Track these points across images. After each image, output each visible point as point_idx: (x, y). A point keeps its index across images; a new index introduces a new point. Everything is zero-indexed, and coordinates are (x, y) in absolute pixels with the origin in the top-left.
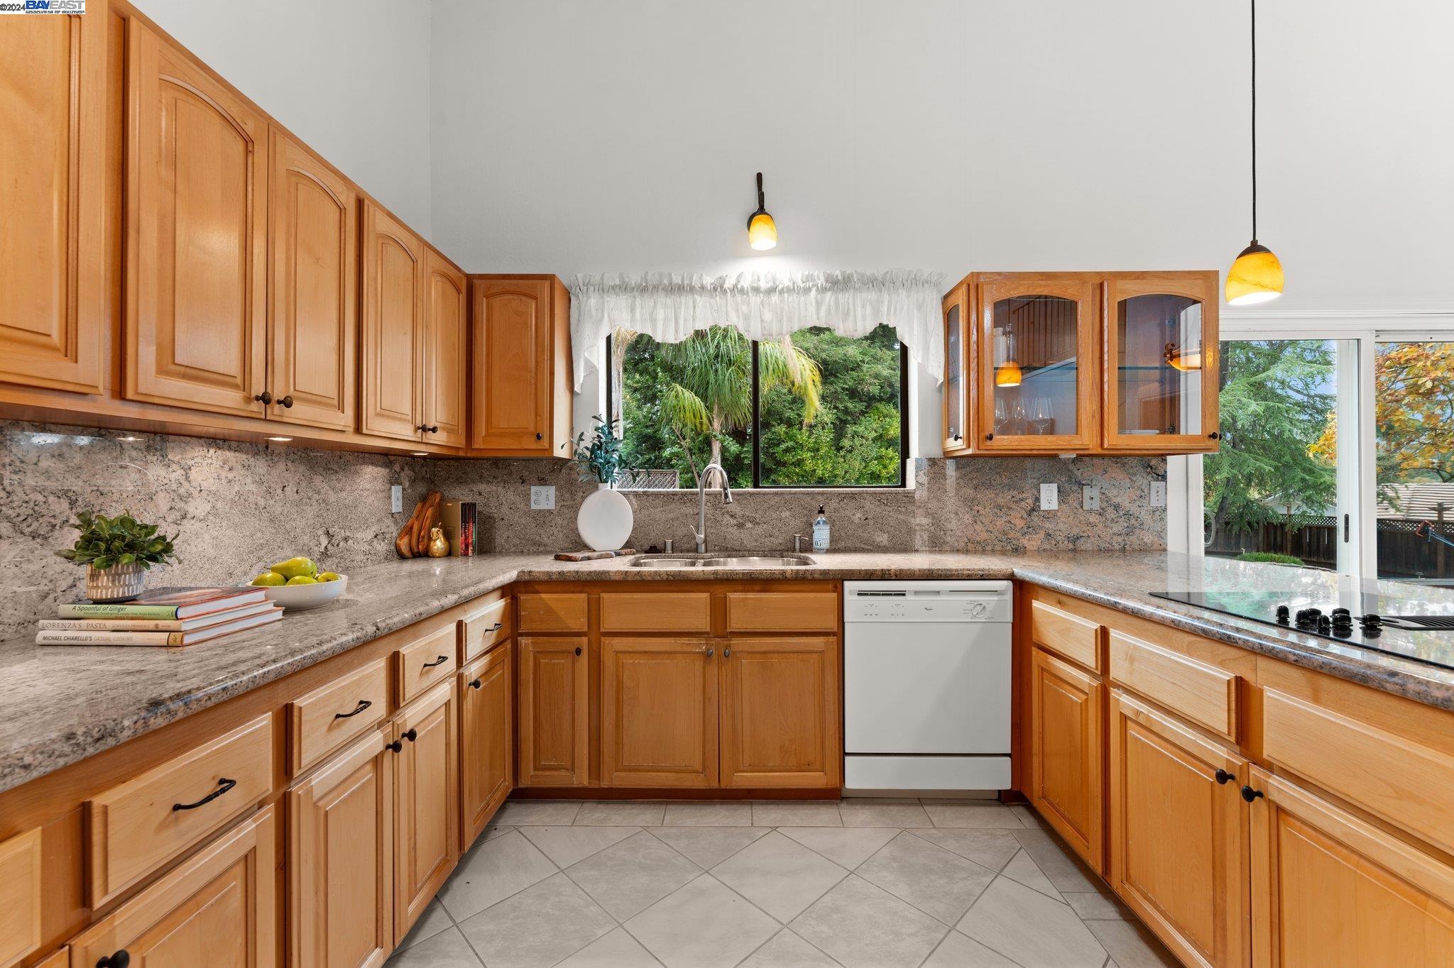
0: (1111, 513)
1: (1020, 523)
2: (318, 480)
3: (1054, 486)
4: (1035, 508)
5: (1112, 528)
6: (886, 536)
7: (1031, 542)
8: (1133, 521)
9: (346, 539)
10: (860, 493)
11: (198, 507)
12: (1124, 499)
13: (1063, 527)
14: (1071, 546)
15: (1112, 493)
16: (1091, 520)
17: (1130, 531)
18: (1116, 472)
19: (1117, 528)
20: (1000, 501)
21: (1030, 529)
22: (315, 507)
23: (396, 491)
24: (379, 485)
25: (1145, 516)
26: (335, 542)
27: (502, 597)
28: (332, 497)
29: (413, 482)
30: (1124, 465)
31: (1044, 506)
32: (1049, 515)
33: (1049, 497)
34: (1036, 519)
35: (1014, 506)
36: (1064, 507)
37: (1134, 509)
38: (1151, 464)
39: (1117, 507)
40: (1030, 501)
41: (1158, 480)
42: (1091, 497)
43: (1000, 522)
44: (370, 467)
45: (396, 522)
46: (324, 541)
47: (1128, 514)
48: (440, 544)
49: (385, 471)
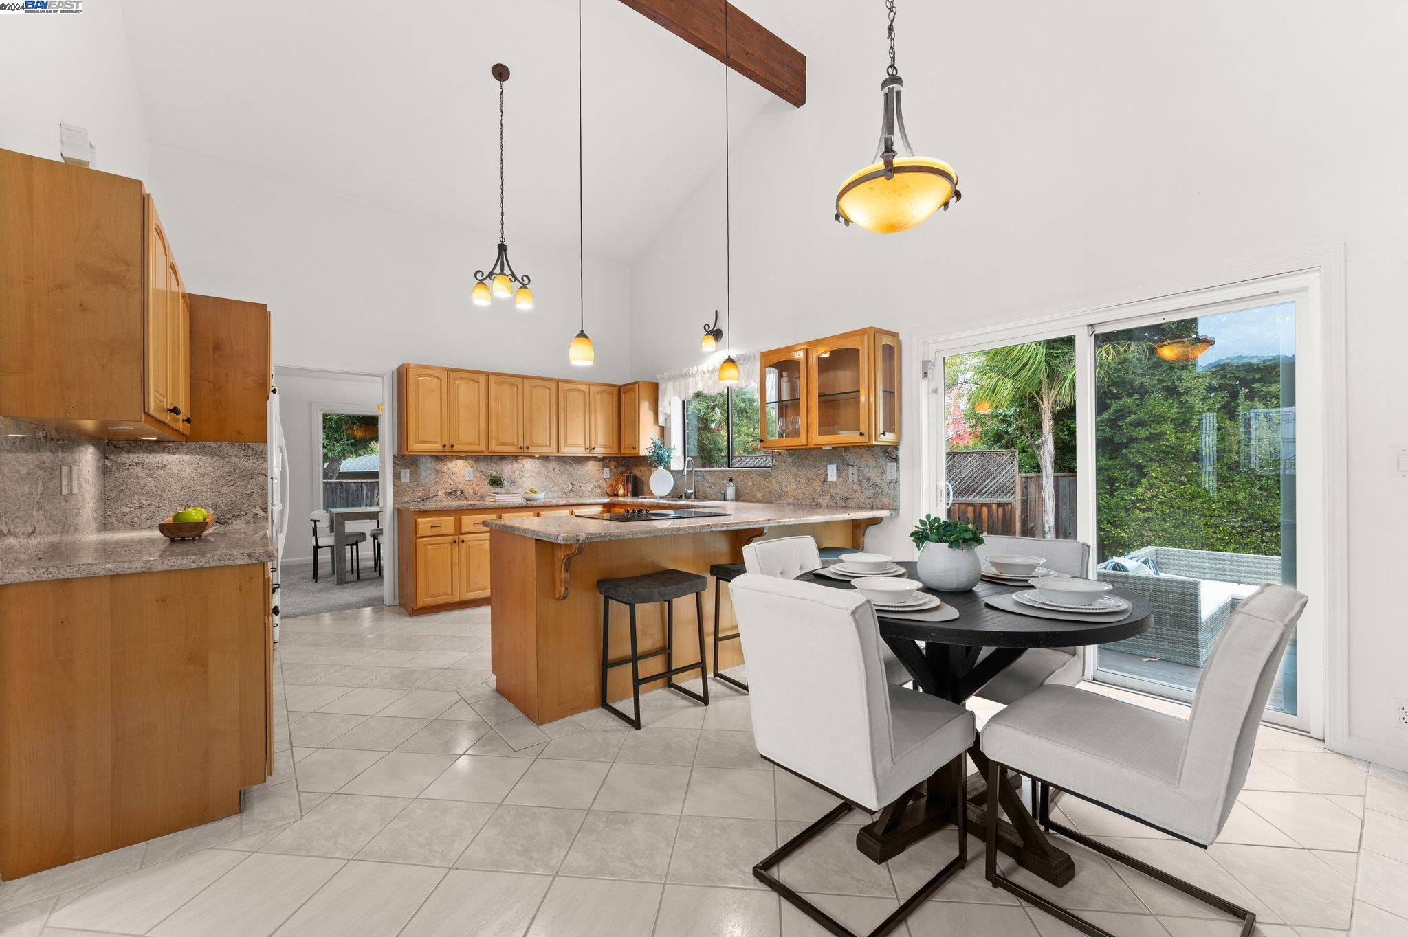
0: (865, 484)
1: (818, 489)
2: (568, 467)
3: (834, 467)
4: (825, 480)
5: (865, 493)
6: (761, 494)
7: (824, 501)
8: (878, 489)
9: (580, 487)
10: (751, 471)
11: (526, 474)
12: (872, 474)
13: (839, 491)
14: (844, 504)
15: (865, 470)
16: (855, 488)
17: (876, 495)
18: (868, 458)
19: (868, 493)
20: (809, 475)
21: (823, 493)
22: (567, 476)
23: (606, 470)
24: (597, 468)
25: (884, 486)
26: (575, 487)
27: (604, 507)
28: (574, 472)
29: (616, 467)
30: (872, 452)
31: (830, 479)
32: (833, 485)
33: (832, 473)
34: (826, 487)
35: (815, 478)
36: (840, 479)
37: (878, 481)
38: (888, 451)
39: (868, 480)
40: (823, 476)
41: (892, 462)
42: (852, 474)
43: (809, 489)
44: (592, 462)
45: (606, 482)
46: (571, 486)
47: (874, 484)
48: (621, 491)
49: (600, 463)
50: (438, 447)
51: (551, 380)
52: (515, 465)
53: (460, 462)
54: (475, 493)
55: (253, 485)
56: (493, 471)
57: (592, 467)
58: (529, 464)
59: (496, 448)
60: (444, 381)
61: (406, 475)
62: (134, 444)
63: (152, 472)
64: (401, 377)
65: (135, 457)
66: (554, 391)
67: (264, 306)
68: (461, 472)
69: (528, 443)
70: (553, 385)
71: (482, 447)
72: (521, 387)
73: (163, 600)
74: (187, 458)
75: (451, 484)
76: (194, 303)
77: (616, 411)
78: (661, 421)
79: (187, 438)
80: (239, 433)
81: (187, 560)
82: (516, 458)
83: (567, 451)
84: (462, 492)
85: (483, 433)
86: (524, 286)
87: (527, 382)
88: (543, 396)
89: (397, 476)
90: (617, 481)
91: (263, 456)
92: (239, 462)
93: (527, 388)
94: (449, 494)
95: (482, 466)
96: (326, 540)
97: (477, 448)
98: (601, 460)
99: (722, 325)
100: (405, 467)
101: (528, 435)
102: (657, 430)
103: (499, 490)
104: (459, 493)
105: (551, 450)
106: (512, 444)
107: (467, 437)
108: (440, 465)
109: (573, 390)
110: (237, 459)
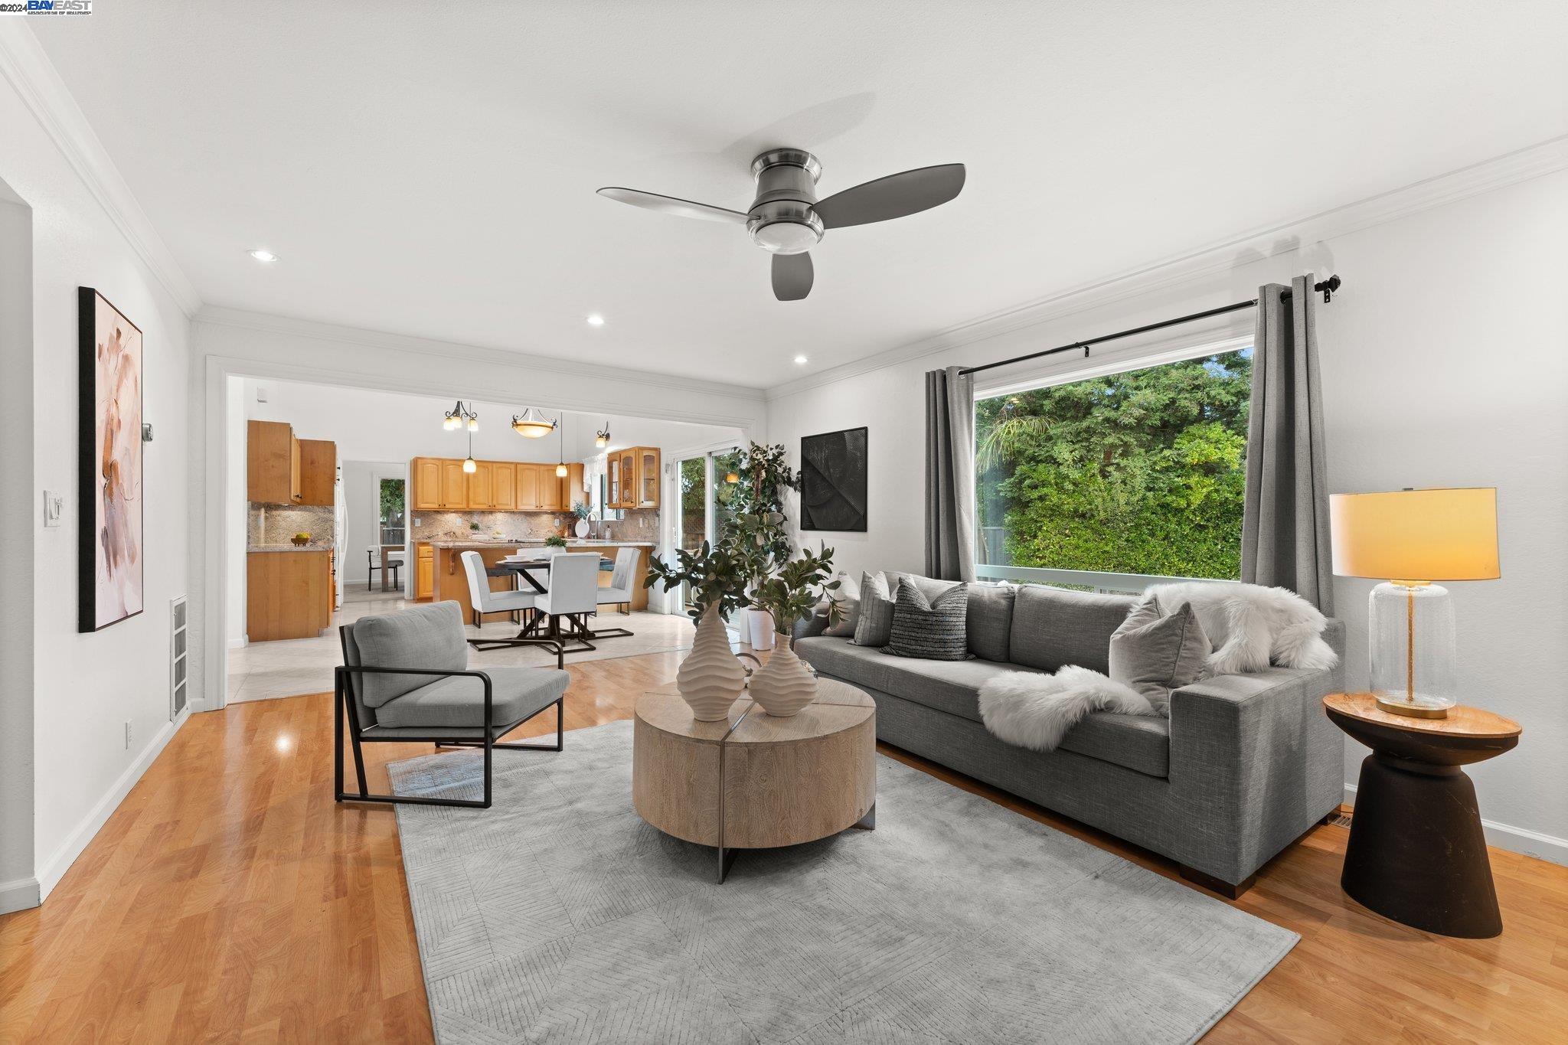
0: (650, 529)
2: (527, 518)
4: (639, 527)
9: (537, 531)
13: (643, 533)
21: (639, 534)
22: (527, 523)
23: (555, 519)
24: (550, 519)
26: (534, 531)
28: (531, 521)
29: (564, 518)
35: (636, 526)
38: (656, 511)
40: (639, 524)
42: (647, 523)
48: (566, 534)
49: (551, 516)
50: (436, 506)
51: (512, 463)
52: (490, 516)
53: (454, 514)
54: (462, 533)
55: (327, 526)
56: (476, 519)
57: (546, 518)
58: (500, 516)
59: (473, 506)
60: (440, 467)
61: (418, 522)
62: (278, 507)
63: (285, 519)
64: (415, 464)
65: (278, 512)
66: (513, 470)
67: (334, 442)
68: (453, 521)
69: (495, 503)
70: (513, 466)
71: (463, 506)
72: (490, 468)
73: (295, 561)
74: (299, 513)
75: (447, 529)
76: (303, 443)
77: (559, 482)
78: (586, 488)
79: (299, 504)
80: (321, 501)
81: (301, 548)
82: (491, 513)
83: (523, 507)
84: (454, 533)
85: (464, 497)
86: (473, 419)
87: (494, 465)
88: (506, 474)
89: (413, 523)
90: (564, 528)
91: (332, 512)
92: (322, 515)
93: (495, 469)
94: (446, 534)
95: (467, 517)
96: (377, 563)
97: (461, 506)
98: (553, 513)
99: (609, 431)
100: (418, 517)
101: (495, 498)
102: (584, 495)
103: (477, 532)
104: (452, 533)
105: (512, 507)
107: (455, 499)
108: (439, 517)
109: (528, 469)
110: (321, 513)
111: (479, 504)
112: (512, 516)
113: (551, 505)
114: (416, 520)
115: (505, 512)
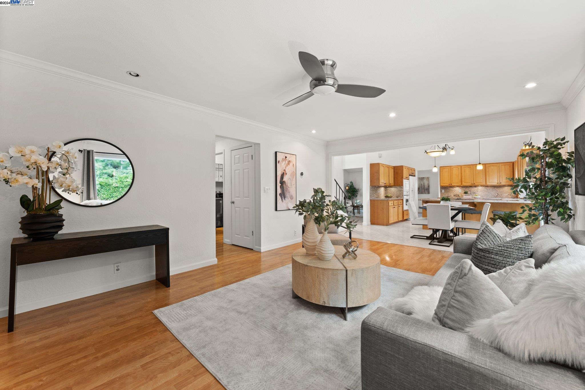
50: (448, 185)
53: (458, 188)
54: (462, 195)
55: (401, 192)
56: (467, 190)
58: (480, 188)
59: (465, 184)
60: (449, 169)
61: (443, 191)
68: (457, 191)
69: (475, 182)
71: (461, 184)
72: (472, 167)
75: (455, 193)
77: (512, 170)
80: (399, 184)
82: (474, 187)
83: (489, 184)
84: (458, 195)
85: (460, 180)
89: (441, 191)
91: (402, 188)
93: (474, 168)
94: (455, 196)
95: (464, 189)
97: (459, 184)
101: (475, 180)
103: (467, 195)
104: (457, 195)
105: (485, 184)
106: (470, 183)
107: (456, 181)
108: (451, 189)
109: (492, 166)
110: (399, 188)
111: (467, 183)
112: (486, 188)
113: (505, 182)
114: (442, 190)
115: (481, 186)
